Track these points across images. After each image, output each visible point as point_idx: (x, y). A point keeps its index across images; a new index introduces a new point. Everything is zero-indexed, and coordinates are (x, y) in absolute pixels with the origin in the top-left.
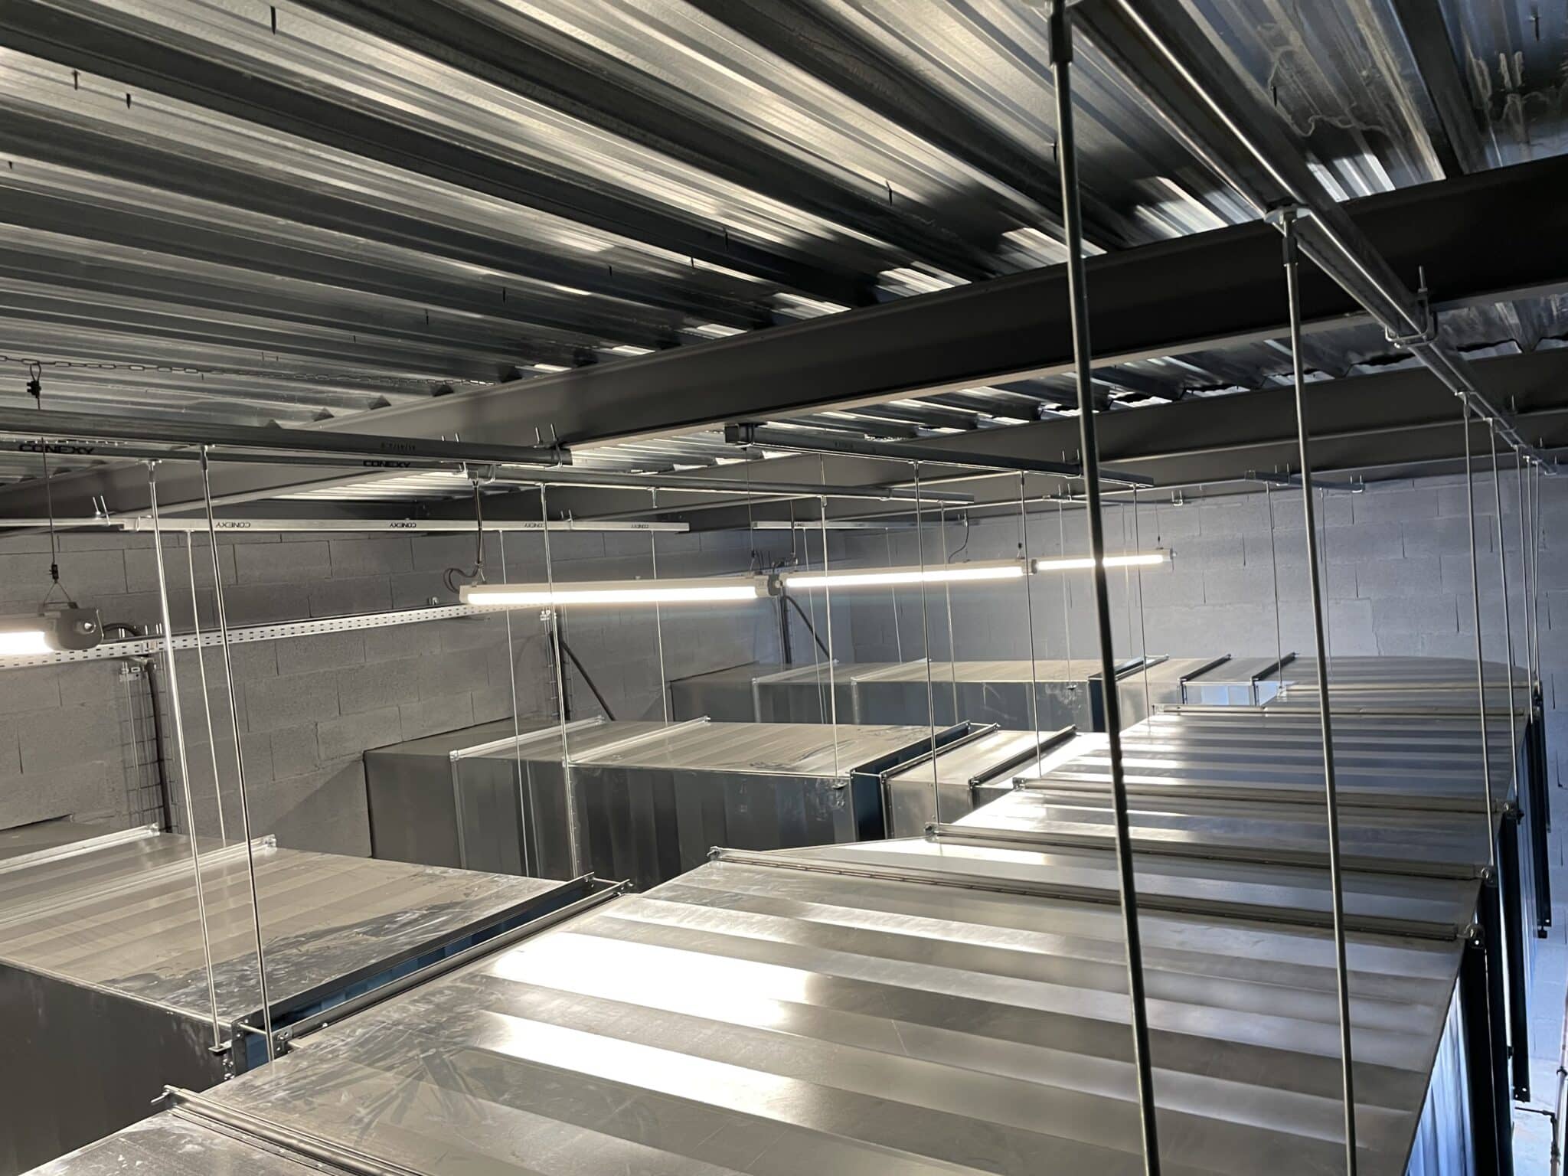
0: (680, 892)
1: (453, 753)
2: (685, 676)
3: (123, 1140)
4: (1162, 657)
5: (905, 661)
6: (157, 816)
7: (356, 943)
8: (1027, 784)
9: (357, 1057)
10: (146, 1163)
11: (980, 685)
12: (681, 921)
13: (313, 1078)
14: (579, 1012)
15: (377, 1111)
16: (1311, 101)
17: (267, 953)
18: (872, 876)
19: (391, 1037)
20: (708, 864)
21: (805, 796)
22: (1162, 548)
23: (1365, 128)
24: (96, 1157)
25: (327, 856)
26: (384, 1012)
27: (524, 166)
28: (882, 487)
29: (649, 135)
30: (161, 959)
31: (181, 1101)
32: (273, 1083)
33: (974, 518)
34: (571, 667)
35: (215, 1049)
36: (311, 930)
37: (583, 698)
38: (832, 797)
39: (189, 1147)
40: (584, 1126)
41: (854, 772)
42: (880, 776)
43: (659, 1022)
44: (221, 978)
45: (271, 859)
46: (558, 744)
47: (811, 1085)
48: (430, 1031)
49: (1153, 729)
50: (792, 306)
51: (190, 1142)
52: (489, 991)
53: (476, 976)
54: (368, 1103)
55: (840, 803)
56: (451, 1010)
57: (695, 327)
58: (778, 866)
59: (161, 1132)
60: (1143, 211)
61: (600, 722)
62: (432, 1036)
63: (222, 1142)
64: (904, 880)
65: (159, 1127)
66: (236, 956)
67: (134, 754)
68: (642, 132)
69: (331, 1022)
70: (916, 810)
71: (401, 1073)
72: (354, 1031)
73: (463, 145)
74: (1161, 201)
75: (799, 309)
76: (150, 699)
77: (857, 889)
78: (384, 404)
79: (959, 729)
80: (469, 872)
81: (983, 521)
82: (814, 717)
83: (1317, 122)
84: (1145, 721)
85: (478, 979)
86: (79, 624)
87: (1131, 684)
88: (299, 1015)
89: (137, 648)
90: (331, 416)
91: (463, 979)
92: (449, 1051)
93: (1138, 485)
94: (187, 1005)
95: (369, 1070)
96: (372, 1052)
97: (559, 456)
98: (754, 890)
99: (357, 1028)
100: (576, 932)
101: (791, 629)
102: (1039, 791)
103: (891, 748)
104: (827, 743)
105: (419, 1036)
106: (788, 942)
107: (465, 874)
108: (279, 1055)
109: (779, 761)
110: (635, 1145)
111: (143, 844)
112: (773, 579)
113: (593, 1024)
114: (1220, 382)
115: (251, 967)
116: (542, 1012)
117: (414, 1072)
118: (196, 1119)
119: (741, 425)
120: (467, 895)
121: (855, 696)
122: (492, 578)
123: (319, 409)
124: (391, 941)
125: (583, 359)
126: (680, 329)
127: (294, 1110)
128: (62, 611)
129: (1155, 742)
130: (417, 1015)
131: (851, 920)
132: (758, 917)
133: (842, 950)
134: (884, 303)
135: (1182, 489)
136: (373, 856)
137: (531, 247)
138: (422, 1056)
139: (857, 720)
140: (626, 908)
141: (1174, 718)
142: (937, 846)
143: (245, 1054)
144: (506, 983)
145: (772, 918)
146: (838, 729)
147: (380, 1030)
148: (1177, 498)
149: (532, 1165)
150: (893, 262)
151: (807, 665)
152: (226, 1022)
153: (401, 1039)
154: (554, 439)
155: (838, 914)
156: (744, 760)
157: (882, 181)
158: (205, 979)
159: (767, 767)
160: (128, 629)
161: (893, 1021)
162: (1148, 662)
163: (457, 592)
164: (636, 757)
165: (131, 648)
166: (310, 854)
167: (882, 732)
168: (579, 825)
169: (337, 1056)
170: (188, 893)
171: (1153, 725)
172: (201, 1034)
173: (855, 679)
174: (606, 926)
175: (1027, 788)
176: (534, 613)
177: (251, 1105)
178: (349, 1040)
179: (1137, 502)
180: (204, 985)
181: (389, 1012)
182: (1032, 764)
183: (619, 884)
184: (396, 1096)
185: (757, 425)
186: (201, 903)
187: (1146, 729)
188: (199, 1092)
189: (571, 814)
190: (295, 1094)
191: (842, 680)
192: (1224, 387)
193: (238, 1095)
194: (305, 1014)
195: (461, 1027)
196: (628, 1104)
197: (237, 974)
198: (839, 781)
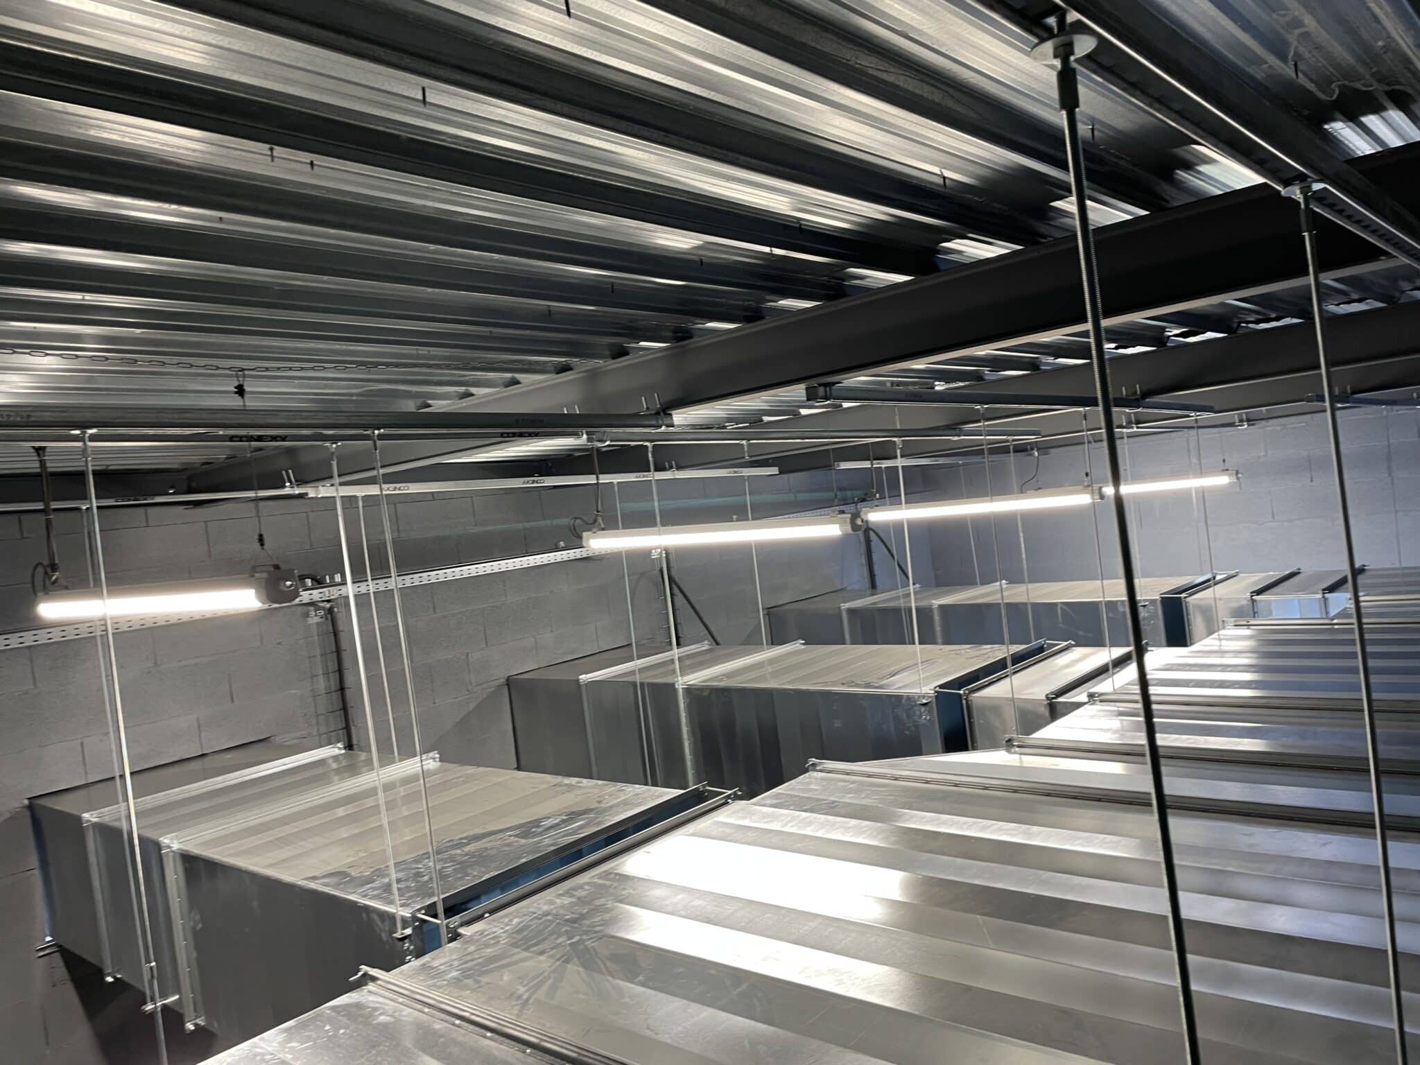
0: (783, 800)
1: (582, 677)
2: (780, 603)
3: (328, 1012)
4: (1232, 572)
5: (983, 583)
6: (341, 736)
7: (509, 845)
8: (1102, 698)
9: (516, 943)
10: (348, 1031)
11: (1055, 604)
12: (786, 825)
13: (480, 960)
14: (700, 905)
15: (533, 989)
16: (1332, 70)
17: (438, 853)
18: (956, 785)
19: (542, 927)
20: (807, 775)
21: (893, 712)
22: (1227, 470)
23: (1387, 88)
24: (307, 1026)
25: (481, 769)
26: (535, 905)
27: (626, 186)
28: (953, 428)
29: (730, 154)
30: (351, 859)
31: (374, 979)
32: (447, 965)
33: (1044, 448)
34: (679, 598)
35: (398, 935)
36: (471, 833)
37: (691, 626)
38: (918, 713)
39: (382, 1018)
40: (709, 1006)
41: (937, 689)
42: (962, 692)
43: (769, 915)
44: (400, 875)
45: (435, 772)
46: (671, 667)
47: (907, 973)
48: (574, 921)
49: (1224, 643)
50: (862, 278)
51: (381, 1014)
52: (622, 887)
53: (611, 873)
54: (525, 983)
55: (925, 717)
56: (589, 903)
57: (776, 302)
58: (870, 776)
59: (358, 1006)
60: (1182, 174)
61: (707, 647)
62: (576, 925)
63: (408, 1014)
64: (986, 788)
65: (357, 1001)
66: (410, 857)
67: (321, 684)
68: (725, 152)
69: (492, 912)
70: (997, 723)
71: (552, 957)
72: (511, 921)
73: (576, 174)
74: (1198, 165)
75: (868, 280)
76: (332, 638)
77: (944, 797)
78: (516, 382)
79: (1037, 647)
80: (600, 782)
81: (1052, 451)
82: (901, 638)
83: (1339, 86)
84: (1215, 635)
85: (612, 876)
86: (282, 583)
87: (1201, 599)
88: (463, 907)
89: (321, 595)
90: (472, 395)
91: (600, 876)
92: (591, 939)
93: (1198, 414)
94: (373, 898)
95: (525, 954)
96: (526, 939)
97: (662, 420)
98: (849, 798)
99: (514, 917)
100: (693, 835)
101: (875, 557)
102: (1113, 704)
103: (971, 666)
104: (911, 662)
105: (564, 925)
106: (881, 845)
107: (596, 785)
108: (451, 940)
109: (869, 680)
110: (753, 1023)
111: (330, 761)
112: (855, 516)
113: (712, 916)
114: (1273, 315)
115: (424, 865)
116: (667, 905)
117: (563, 956)
118: (387, 994)
119: (820, 385)
120: (599, 802)
121: (937, 618)
122: (610, 524)
123: (462, 389)
124: (539, 842)
125: (681, 335)
126: (763, 304)
127: (466, 987)
128: (269, 572)
129: (1226, 655)
130: (563, 907)
131: (938, 825)
132: (853, 822)
133: (930, 852)
134: (945, 270)
135: (1246, 413)
136: (519, 768)
137: (634, 249)
138: (569, 942)
139: (940, 641)
140: (737, 814)
141: (1247, 632)
142: (1017, 756)
143: (422, 940)
144: (636, 880)
145: (866, 823)
146: (921, 649)
147: (531, 920)
148: (1241, 421)
149: (666, 1038)
150: (950, 235)
151: (890, 591)
152: (406, 913)
153: (550, 928)
154: (659, 406)
155: (925, 820)
156: (836, 679)
157: (936, 170)
158: (388, 875)
159: (857, 685)
160: (313, 579)
161: (978, 917)
162: (1218, 578)
163: (581, 538)
164: (738, 678)
165: (316, 595)
166: (467, 767)
167: (962, 652)
168: (692, 739)
169: (499, 942)
170: (370, 802)
171: (1224, 639)
172: (387, 923)
173: (936, 602)
174: (720, 829)
175: (1101, 701)
176: (645, 554)
177: (431, 982)
178: (508, 928)
179: (1199, 427)
180: (386, 880)
181: (539, 904)
182: (1106, 679)
183: (730, 792)
184: (549, 977)
185: (834, 384)
186: (383, 809)
187: (1217, 642)
188: (388, 970)
189: (685, 730)
190: (466, 974)
191: (923, 603)
192: (1277, 319)
193: (419, 974)
194: (469, 905)
195: (600, 918)
196: (744, 987)
197: (413, 871)
198: (924, 697)
